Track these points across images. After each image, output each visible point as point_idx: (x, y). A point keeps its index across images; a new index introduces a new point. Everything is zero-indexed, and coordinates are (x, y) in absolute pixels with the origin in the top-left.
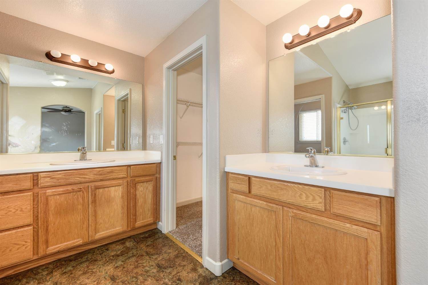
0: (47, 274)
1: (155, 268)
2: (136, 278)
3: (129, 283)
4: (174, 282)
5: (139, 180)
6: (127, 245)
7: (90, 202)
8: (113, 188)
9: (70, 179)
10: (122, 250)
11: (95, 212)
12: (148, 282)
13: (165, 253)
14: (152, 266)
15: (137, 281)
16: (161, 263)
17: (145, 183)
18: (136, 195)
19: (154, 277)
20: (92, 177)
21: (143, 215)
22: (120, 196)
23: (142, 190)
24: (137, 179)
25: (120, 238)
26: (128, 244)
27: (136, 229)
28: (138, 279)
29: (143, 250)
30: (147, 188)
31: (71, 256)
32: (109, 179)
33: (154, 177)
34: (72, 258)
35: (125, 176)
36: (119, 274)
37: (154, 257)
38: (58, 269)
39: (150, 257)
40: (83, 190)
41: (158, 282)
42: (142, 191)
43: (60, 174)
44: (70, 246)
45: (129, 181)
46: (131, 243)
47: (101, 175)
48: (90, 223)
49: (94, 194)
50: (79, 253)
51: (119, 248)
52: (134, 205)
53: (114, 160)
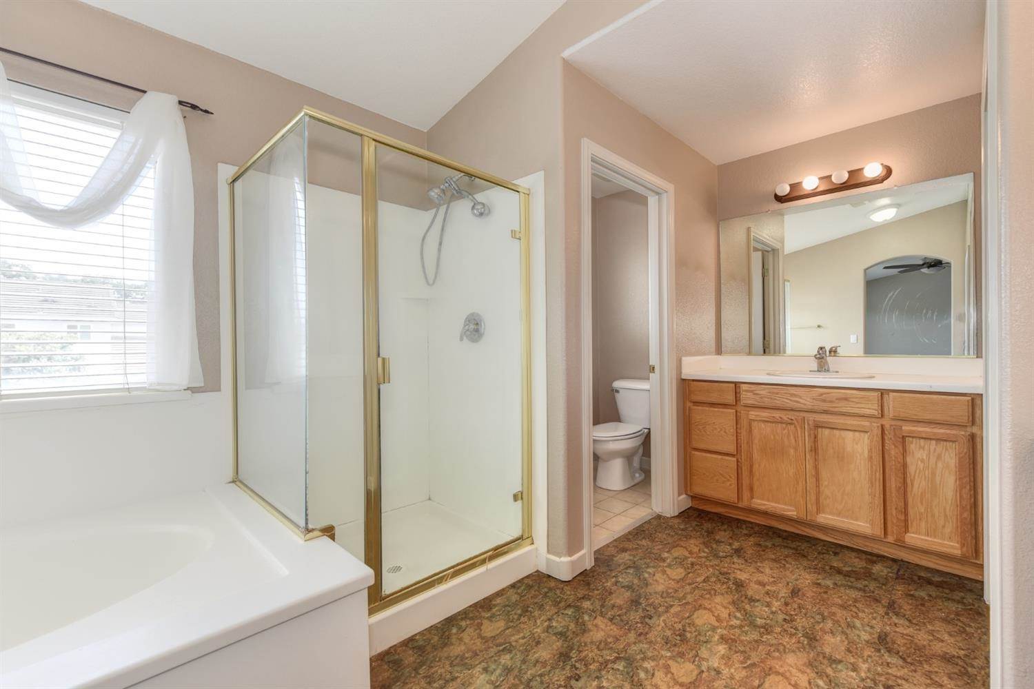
0: (746, 534)
1: (871, 634)
2: (824, 618)
3: (805, 615)
4: (874, 680)
5: (914, 431)
6: (874, 568)
7: (807, 450)
8: (850, 434)
9: (775, 399)
10: (854, 569)
11: (816, 468)
12: (832, 639)
13: (931, 633)
14: (872, 627)
15: (819, 623)
16: (894, 638)
17: (934, 442)
18: (905, 466)
19: (851, 642)
20: (808, 403)
21: (927, 522)
22: (866, 456)
23: (925, 457)
24: (907, 428)
25: (876, 551)
26: (877, 568)
27: (904, 547)
28: (823, 621)
29: (890, 595)
30: (939, 457)
31: (786, 531)
32: (843, 414)
33: (963, 433)
34: (785, 534)
35: (876, 413)
36: (810, 594)
37: (895, 619)
38: (759, 537)
39: (887, 614)
40: (796, 422)
41: (847, 653)
42: (922, 461)
43: (764, 389)
44: (779, 512)
45: (887, 427)
46: (885, 571)
47: (824, 401)
48: (808, 488)
49: (813, 436)
50: (798, 534)
51: (859, 564)
52: (900, 488)
53: (873, 375)
